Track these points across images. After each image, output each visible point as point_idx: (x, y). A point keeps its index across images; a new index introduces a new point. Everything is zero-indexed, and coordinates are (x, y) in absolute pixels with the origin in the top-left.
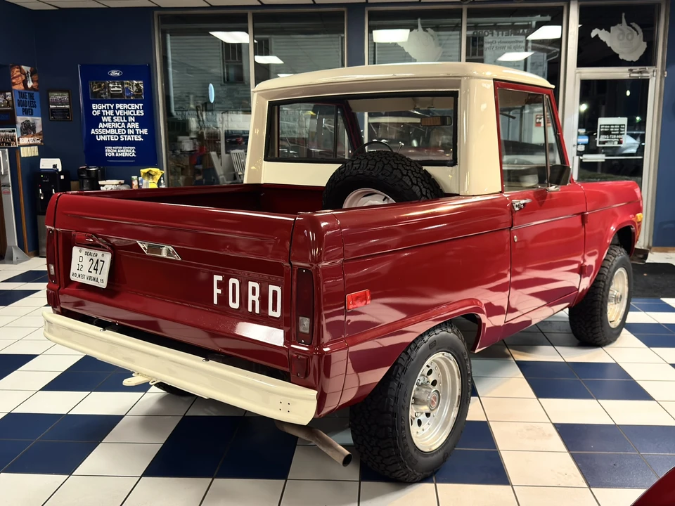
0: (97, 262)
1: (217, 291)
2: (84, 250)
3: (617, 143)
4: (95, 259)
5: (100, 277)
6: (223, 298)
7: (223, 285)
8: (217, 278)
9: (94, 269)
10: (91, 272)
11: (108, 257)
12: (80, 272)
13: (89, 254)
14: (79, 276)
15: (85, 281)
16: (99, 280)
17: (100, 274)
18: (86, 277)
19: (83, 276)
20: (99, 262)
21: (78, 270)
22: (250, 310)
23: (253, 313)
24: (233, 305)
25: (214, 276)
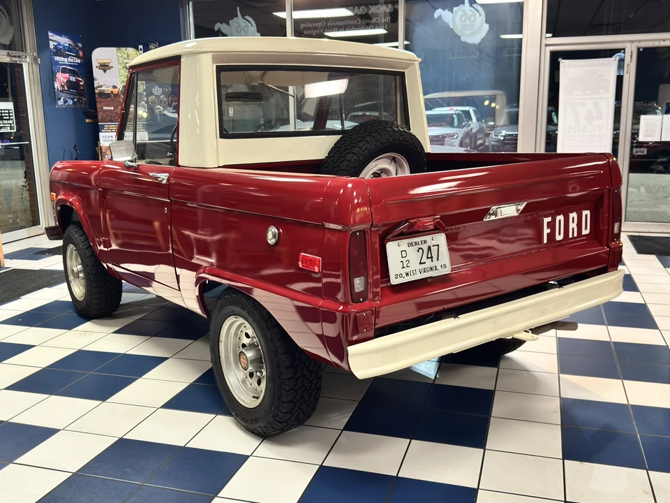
0: (429, 248)
1: (546, 231)
2: (406, 241)
3: (9, 128)
4: (425, 247)
5: (438, 264)
6: (551, 236)
7: (552, 225)
8: (547, 220)
9: (428, 258)
10: (425, 263)
11: (441, 239)
12: (407, 270)
13: (414, 244)
14: (407, 274)
15: (418, 276)
16: (439, 267)
17: (438, 260)
18: (418, 272)
19: (414, 272)
20: (432, 248)
21: (403, 267)
22: (571, 236)
23: (573, 238)
24: (559, 237)
25: (545, 219)
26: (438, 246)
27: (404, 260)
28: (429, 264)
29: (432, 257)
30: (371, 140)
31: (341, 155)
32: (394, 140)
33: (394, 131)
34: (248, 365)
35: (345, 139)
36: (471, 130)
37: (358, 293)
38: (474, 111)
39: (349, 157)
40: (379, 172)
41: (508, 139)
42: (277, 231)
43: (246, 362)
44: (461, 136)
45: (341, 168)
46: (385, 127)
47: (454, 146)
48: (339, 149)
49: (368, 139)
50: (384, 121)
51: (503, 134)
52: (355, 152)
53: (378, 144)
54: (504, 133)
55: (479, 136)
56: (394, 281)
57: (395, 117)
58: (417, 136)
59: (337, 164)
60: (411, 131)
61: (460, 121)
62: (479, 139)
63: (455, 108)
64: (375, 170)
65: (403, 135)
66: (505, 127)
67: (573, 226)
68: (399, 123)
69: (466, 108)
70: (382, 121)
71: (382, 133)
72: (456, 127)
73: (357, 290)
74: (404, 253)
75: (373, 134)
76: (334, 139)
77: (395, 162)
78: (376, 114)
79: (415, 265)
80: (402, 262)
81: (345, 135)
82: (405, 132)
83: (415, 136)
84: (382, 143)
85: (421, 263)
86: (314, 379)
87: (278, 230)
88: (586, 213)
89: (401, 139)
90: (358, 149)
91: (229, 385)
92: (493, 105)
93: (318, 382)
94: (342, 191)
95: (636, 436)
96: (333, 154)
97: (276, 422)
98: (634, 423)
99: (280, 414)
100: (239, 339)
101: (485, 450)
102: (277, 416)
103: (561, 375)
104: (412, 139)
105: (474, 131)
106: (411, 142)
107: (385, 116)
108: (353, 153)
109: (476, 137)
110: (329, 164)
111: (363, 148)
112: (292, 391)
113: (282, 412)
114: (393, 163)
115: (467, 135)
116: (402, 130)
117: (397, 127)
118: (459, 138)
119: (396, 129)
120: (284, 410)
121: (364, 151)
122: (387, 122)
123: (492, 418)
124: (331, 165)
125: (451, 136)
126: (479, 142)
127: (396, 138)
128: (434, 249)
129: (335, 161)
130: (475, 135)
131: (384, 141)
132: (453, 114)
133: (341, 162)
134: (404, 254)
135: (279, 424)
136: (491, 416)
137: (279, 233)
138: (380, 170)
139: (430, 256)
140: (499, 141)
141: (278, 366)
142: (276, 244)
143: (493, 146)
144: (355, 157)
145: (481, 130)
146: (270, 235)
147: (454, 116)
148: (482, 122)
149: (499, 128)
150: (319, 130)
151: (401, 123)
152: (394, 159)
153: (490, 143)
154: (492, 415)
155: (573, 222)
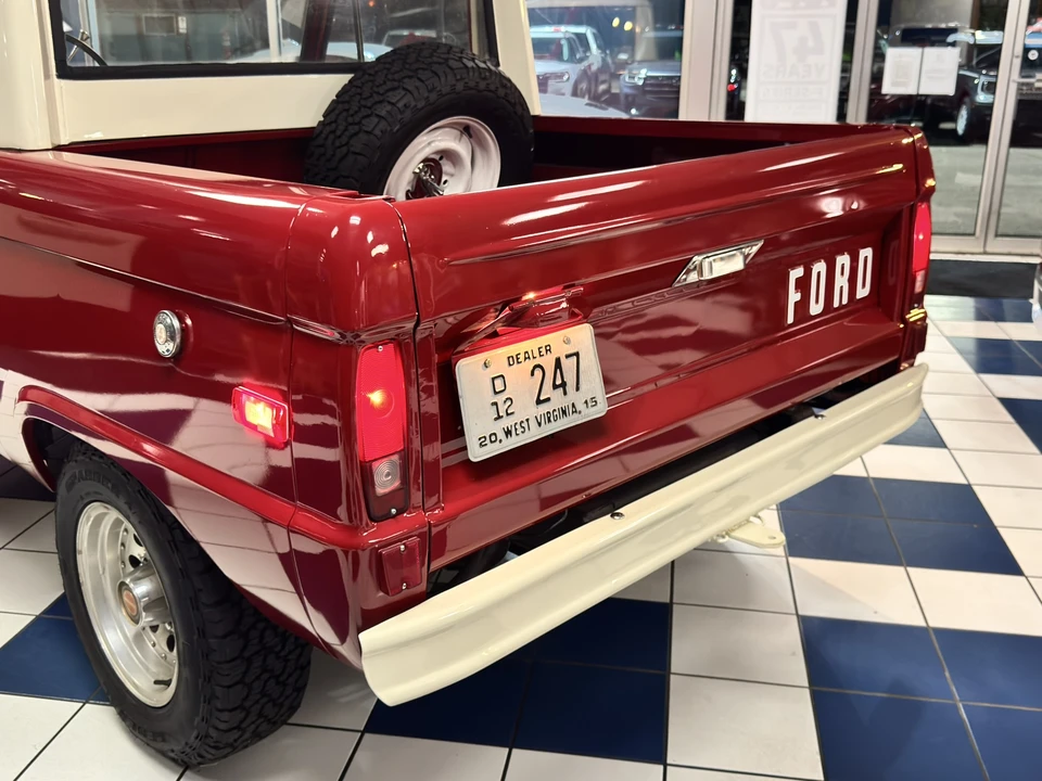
0: (558, 361)
1: (794, 297)
4: (548, 362)
5: (579, 399)
6: (802, 306)
7: (803, 284)
8: (796, 274)
9: (555, 387)
10: (548, 400)
11: (582, 336)
12: (507, 422)
13: (522, 357)
14: (508, 433)
15: (534, 434)
16: (580, 406)
17: (578, 389)
18: (533, 423)
19: (524, 425)
20: (564, 362)
21: (499, 417)
22: (836, 304)
23: (841, 307)
24: (816, 308)
25: (791, 272)
26: (577, 354)
27: (500, 399)
28: (558, 400)
29: (564, 385)
30: (417, 88)
31: (350, 120)
32: (467, 87)
33: (466, 67)
34: (139, 614)
35: (358, 83)
36: (589, 66)
37: (385, 495)
38: (594, 34)
39: (370, 124)
40: (437, 157)
41: (652, 85)
42: (176, 324)
43: (135, 607)
44: (574, 78)
45: (352, 149)
46: (447, 60)
47: (563, 94)
48: (346, 106)
49: (410, 84)
50: (446, 45)
51: (643, 76)
52: (383, 113)
53: (433, 97)
54: (644, 73)
55: (602, 77)
56: (477, 454)
57: (467, 36)
58: (514, 81)
59: (344, 139)
60: (501, 68)
61: (572, 52)
62: (603, 82)
63: (563, 28)
64: (427, 152)
65: (485, 79)
66: (645, 64)
67: (841, 281)
68: (475, 50)
69: (581, 30)
70: (439, 45)
71: (441, 74)
72: (567, 61)
73: (380, 491)
74: (498, 383)
75: (421, 74)
76: (339, 81)
77: (470, 136)
78: (432, 34)
79: (526, 409)
80: (495, 404)
81: (360, 73)
82: (490, 70)
83: (509, 81)
84: (441, 95)
85: (539, 402)
86: (290, 653)
87: (181, 320)
88: (866, 253)
89: (482, 85)
90: (389, 108)
91: (104, 647)
92: (628, 26)
93: (300, 655)
94: (335, 232)
95: (956, 708)
96: (333, 117)
97: (207, 748)
98: (947, 674)
99: (213, 732)
100: (123, 544)
101: (665, 765)
102: (207, 736)
103: (791, 559)
104: (504, 86)
105: (594, 68)
106: (501, 92)
107: (446, 36)
108: (378, 116)
109: (597, 80)
110: (326, 138)
111: (400, 105)
112: (240, 687)
113: (217, 729)
114: (465, 138)
115: (585, 74)
116: (482, 65)
117: (473, 60)
118: (572, 81)
119: (470, 64)
120: (222, 726)
121: (401, 112)
122: (451, 47)
123: (672, 677)
124: (329, 142)
125: (559, 76)
126: (602, 87)
127: (472, 84)
128: (569, 365)
129: (338, 133)
130: (596, 75)
131: (444, 92)
132: (560, 39)
133: (351, 137)
134: (499, 385)
135: (213, 751)
136: (669, 673)
137: (184, 330)
138: (437, 153)
139: (559, 382)
140: (636, 87)
141: (202, 633)
142: (178, 356)
143: (627, 96)
144: (383, 125)
145: (604, 68)
146: (160, 333)
147: (563, 42)
148: (606, 54)
149: (635, 65)
150: (312, 61)
151: (480, 51)
152: (467, 130)
153: (621, 89)
154: (674, 669)
155: (842, 274)
